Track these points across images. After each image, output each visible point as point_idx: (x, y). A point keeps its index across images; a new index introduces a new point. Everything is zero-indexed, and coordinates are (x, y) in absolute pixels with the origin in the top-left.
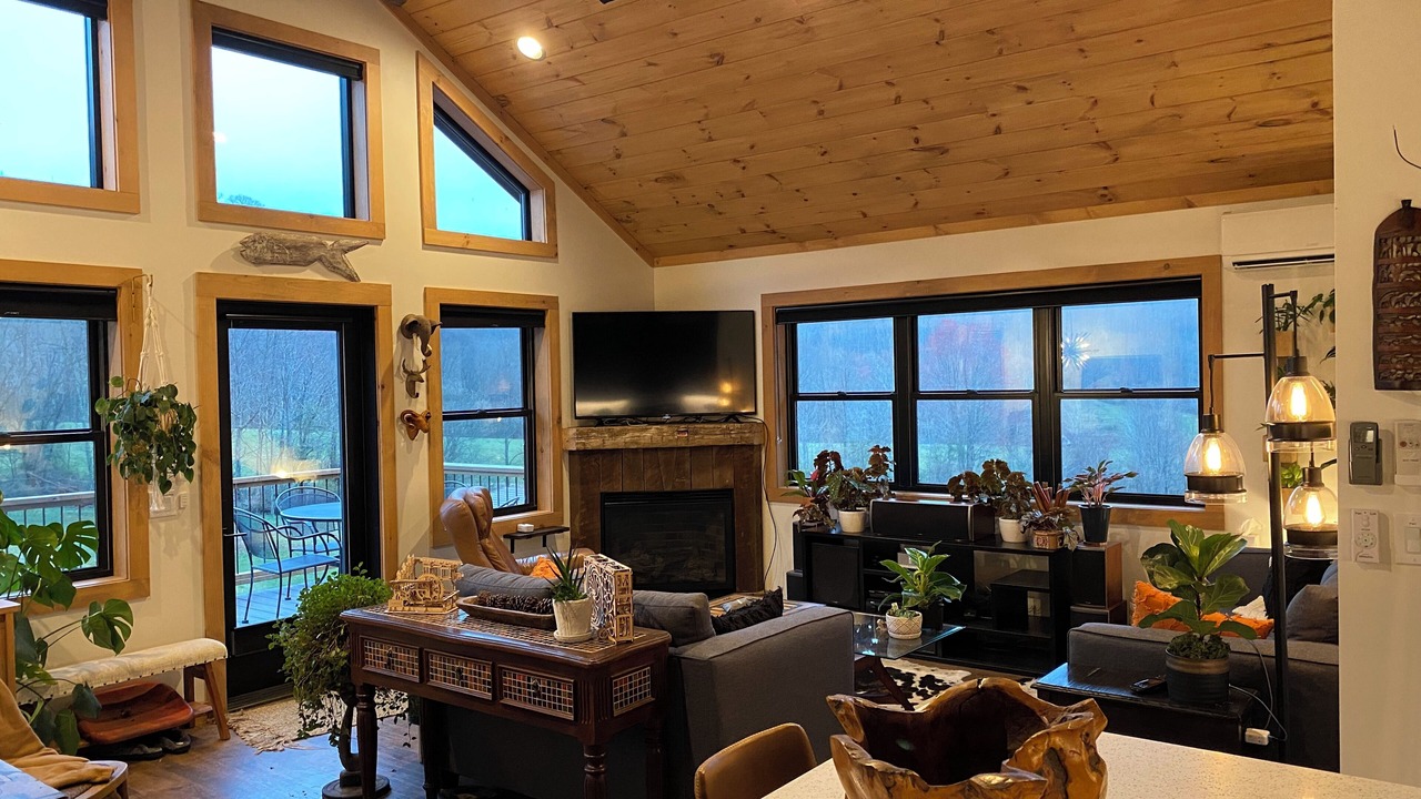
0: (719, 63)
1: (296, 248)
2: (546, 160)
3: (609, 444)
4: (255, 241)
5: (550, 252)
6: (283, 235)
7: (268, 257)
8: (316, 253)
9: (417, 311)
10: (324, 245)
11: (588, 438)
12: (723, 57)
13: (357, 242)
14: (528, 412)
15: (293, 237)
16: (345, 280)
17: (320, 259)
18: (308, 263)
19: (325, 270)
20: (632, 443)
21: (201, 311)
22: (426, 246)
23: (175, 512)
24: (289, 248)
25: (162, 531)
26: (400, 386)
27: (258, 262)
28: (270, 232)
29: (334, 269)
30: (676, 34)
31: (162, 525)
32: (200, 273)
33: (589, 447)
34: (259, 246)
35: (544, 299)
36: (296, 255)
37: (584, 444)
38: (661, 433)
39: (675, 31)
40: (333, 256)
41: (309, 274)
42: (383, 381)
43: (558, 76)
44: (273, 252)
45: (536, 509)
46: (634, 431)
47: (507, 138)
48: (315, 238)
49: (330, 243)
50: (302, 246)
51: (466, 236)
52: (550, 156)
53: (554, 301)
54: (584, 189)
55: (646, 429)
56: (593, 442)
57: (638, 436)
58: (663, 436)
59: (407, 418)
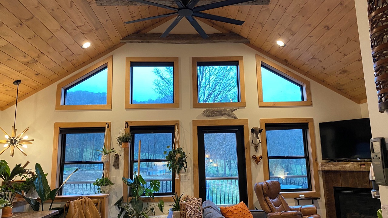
0: (328, 29)
1: (218, 112)
2: (305, 75)
3: (334, 168)
4: (206, 111)
5: (309, 104)
6: (214, 109)
7: (210, 114)
8: (224, 112)
9: (257, 125)
10: (226, 110)
11: (325, 166)
12: (328, 27)
13: (236, 108)
14: (306, 157)
15: (217, 109)
16: (233, 119)
17: (225, 114)
18: (223, 115)
19: (227, 116)
20: (342, 169)
21: (194, 130)
22: (260, 107)
23: (187, 180)
24: (216, 112)
25: (184, 185)
26: (252, 148)
27: (208, 116)
28: (210, 108)
29: (230, 116)
30: (310, 25)
31: (184, 183)
32: (193, 120)
33: (326, 169)
34: (208, 112)
35: (307, 119)
36: (218, 113)
37: (324, 168)
38: (353, 165)
39: (309, 24)
40: (229, 113)
41: (223, 118)
42: (246, 146)
43: (292, 49)
44: (211, 113)
45: (311, 190)
46: (342, 164)
47: (289, 71)
48: (223, 108)
49: (228, 109)
50: (220, 111)
51: (274, 102)
52: (307, 74)
53: (312, 120)
54: (322, 82)
55: (347, 163)
56: (328, 168)
57: (345, 166)
58: (354, 166)
59: (254, 158)
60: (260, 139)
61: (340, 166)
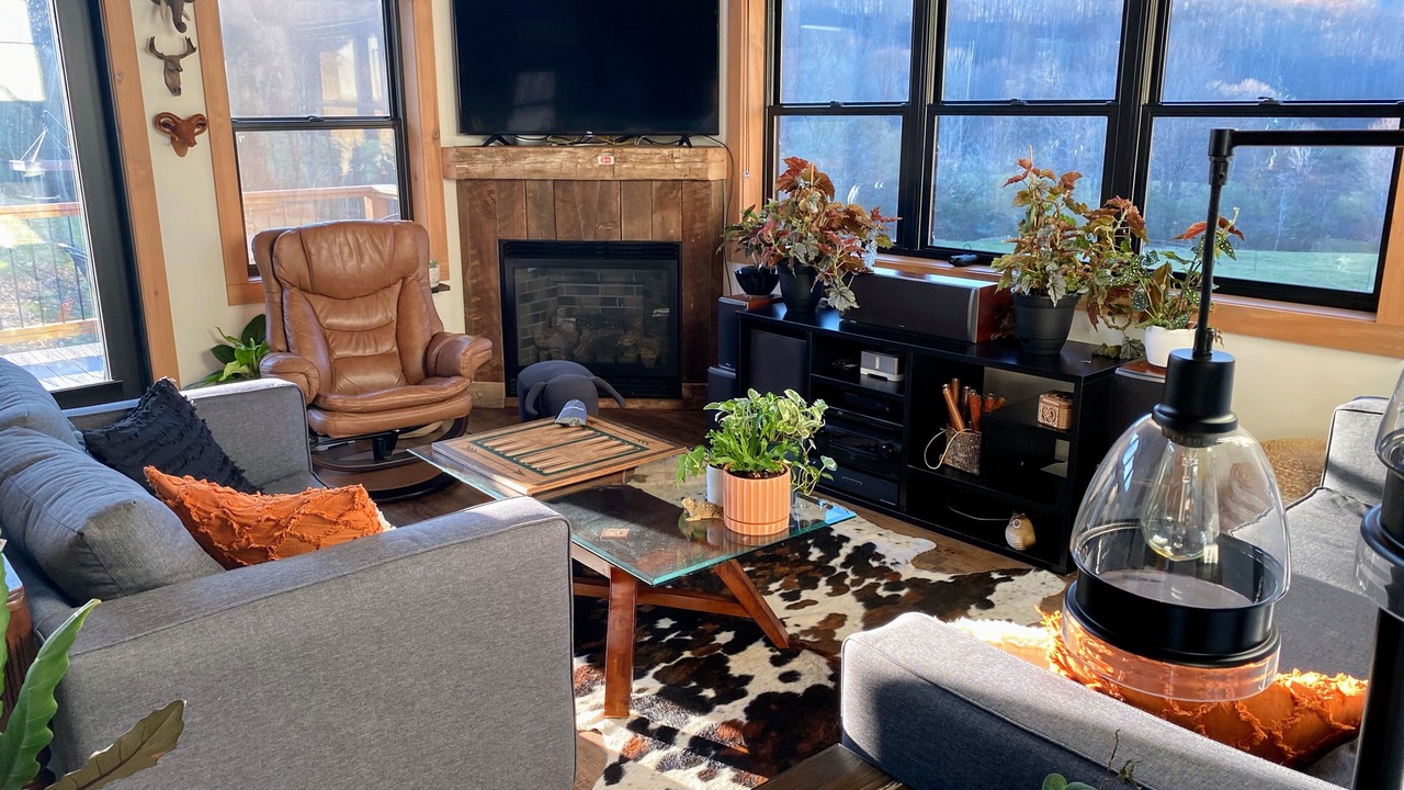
3: (503, 171)
11: (472, 162)
14: (398, 119)
20: (535, 171)
26: (151, 74)
33: (474, 175)
37: (467, 170)
38: (573, 157)
46: (536, 153)
55: (554, 152)
56: (480, 168)
57: (543, 163)
58: (578, 163)
59: (165, 125)
60: (191, 32)
61: (528, 161)
